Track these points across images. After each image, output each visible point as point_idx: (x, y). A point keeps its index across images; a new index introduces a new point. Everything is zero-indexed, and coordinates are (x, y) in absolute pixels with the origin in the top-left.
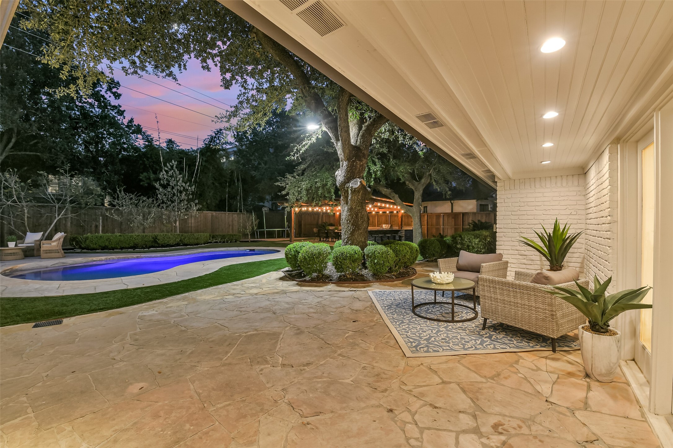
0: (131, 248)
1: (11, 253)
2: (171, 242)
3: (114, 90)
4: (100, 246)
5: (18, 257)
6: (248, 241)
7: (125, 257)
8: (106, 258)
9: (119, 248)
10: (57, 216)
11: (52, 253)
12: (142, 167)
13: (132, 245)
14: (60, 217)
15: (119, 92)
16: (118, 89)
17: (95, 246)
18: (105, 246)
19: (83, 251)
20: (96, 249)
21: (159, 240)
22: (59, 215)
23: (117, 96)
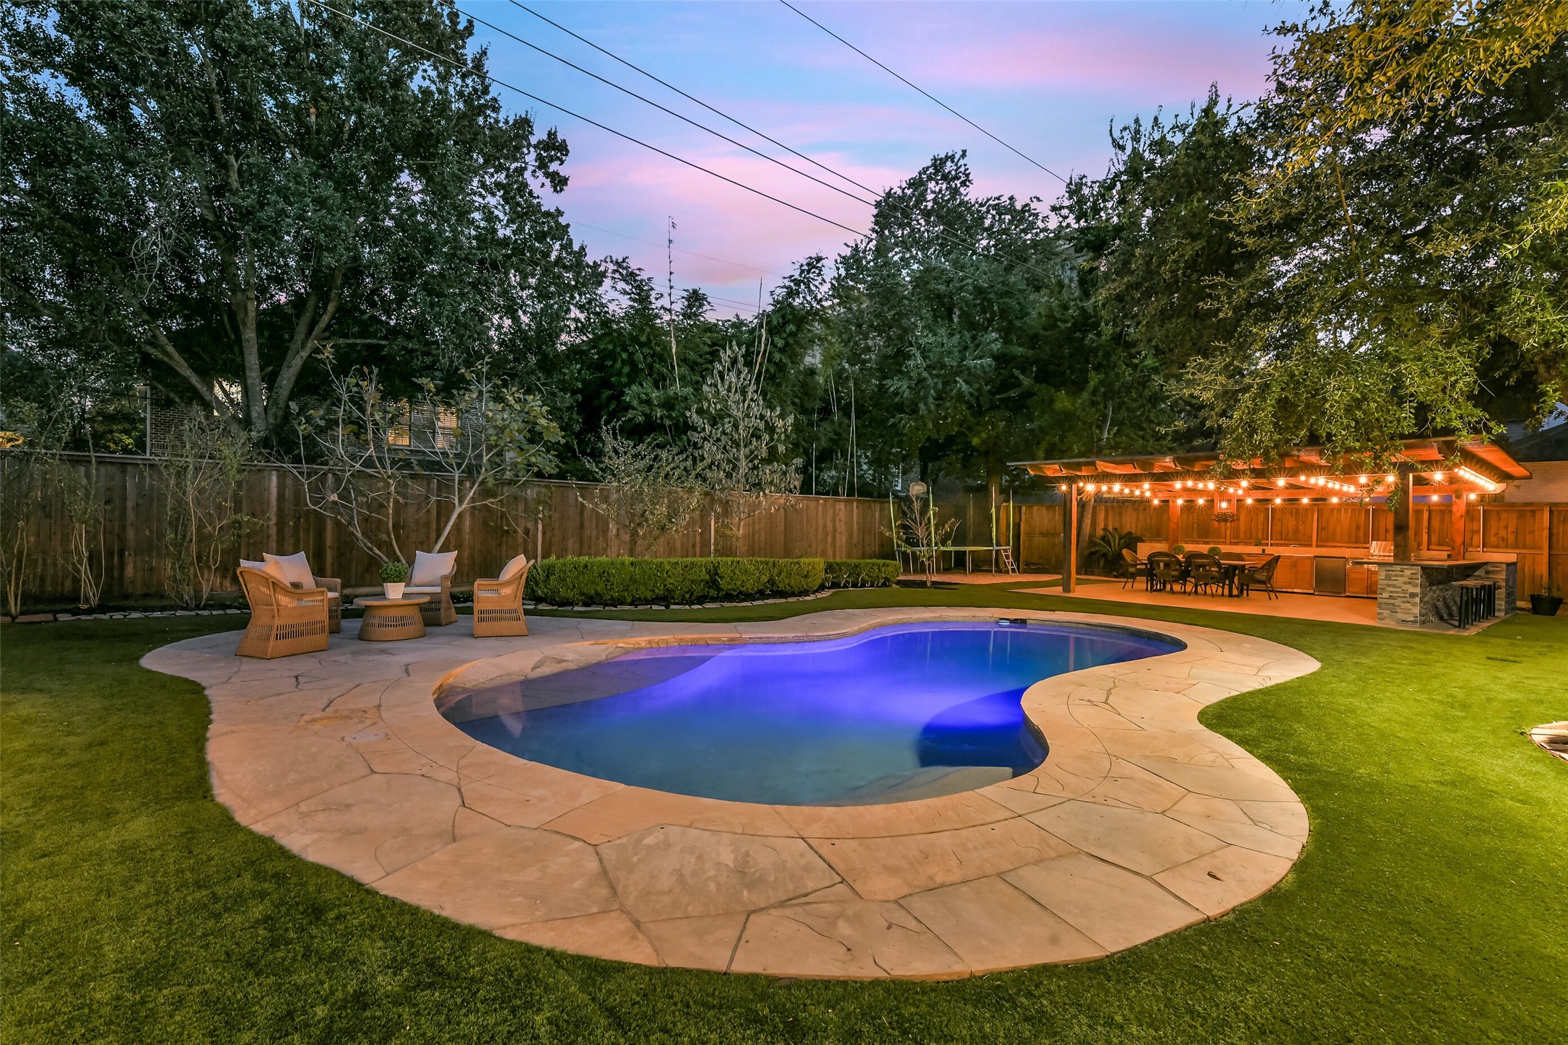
0: (657, 600)
1: (395, 619)
2: (750, 586)
3: (554, 167)
4: (582, 594)
5: (411, 629)
6: (922, 584)
7: (697, 640)
8: (649, 642)
9: (629, 600)
10: (456, 502)
11: (501, 619)
12: (626, 370)
13: (660, 591)
14: (464, 506)
15: (563, 171)
16: (562, 162)
17: (570, 594)
18: (597, 593)
19: (541, 607)
20: (571, 604)
21: (722, 578)
22: (461, 502)
23: (559, 183)
